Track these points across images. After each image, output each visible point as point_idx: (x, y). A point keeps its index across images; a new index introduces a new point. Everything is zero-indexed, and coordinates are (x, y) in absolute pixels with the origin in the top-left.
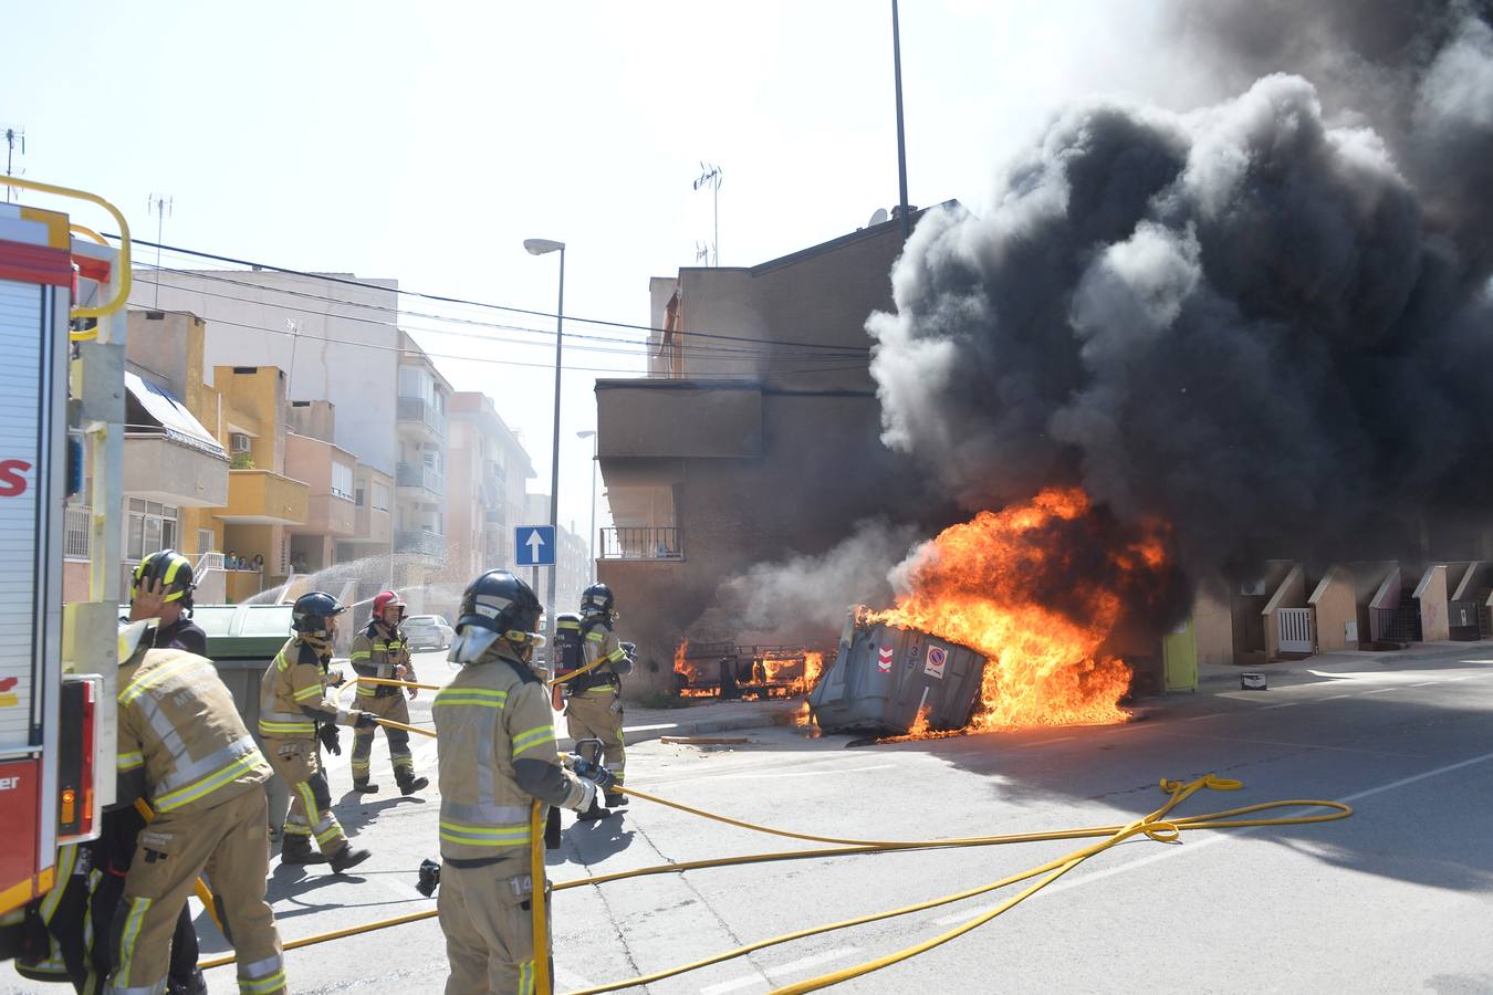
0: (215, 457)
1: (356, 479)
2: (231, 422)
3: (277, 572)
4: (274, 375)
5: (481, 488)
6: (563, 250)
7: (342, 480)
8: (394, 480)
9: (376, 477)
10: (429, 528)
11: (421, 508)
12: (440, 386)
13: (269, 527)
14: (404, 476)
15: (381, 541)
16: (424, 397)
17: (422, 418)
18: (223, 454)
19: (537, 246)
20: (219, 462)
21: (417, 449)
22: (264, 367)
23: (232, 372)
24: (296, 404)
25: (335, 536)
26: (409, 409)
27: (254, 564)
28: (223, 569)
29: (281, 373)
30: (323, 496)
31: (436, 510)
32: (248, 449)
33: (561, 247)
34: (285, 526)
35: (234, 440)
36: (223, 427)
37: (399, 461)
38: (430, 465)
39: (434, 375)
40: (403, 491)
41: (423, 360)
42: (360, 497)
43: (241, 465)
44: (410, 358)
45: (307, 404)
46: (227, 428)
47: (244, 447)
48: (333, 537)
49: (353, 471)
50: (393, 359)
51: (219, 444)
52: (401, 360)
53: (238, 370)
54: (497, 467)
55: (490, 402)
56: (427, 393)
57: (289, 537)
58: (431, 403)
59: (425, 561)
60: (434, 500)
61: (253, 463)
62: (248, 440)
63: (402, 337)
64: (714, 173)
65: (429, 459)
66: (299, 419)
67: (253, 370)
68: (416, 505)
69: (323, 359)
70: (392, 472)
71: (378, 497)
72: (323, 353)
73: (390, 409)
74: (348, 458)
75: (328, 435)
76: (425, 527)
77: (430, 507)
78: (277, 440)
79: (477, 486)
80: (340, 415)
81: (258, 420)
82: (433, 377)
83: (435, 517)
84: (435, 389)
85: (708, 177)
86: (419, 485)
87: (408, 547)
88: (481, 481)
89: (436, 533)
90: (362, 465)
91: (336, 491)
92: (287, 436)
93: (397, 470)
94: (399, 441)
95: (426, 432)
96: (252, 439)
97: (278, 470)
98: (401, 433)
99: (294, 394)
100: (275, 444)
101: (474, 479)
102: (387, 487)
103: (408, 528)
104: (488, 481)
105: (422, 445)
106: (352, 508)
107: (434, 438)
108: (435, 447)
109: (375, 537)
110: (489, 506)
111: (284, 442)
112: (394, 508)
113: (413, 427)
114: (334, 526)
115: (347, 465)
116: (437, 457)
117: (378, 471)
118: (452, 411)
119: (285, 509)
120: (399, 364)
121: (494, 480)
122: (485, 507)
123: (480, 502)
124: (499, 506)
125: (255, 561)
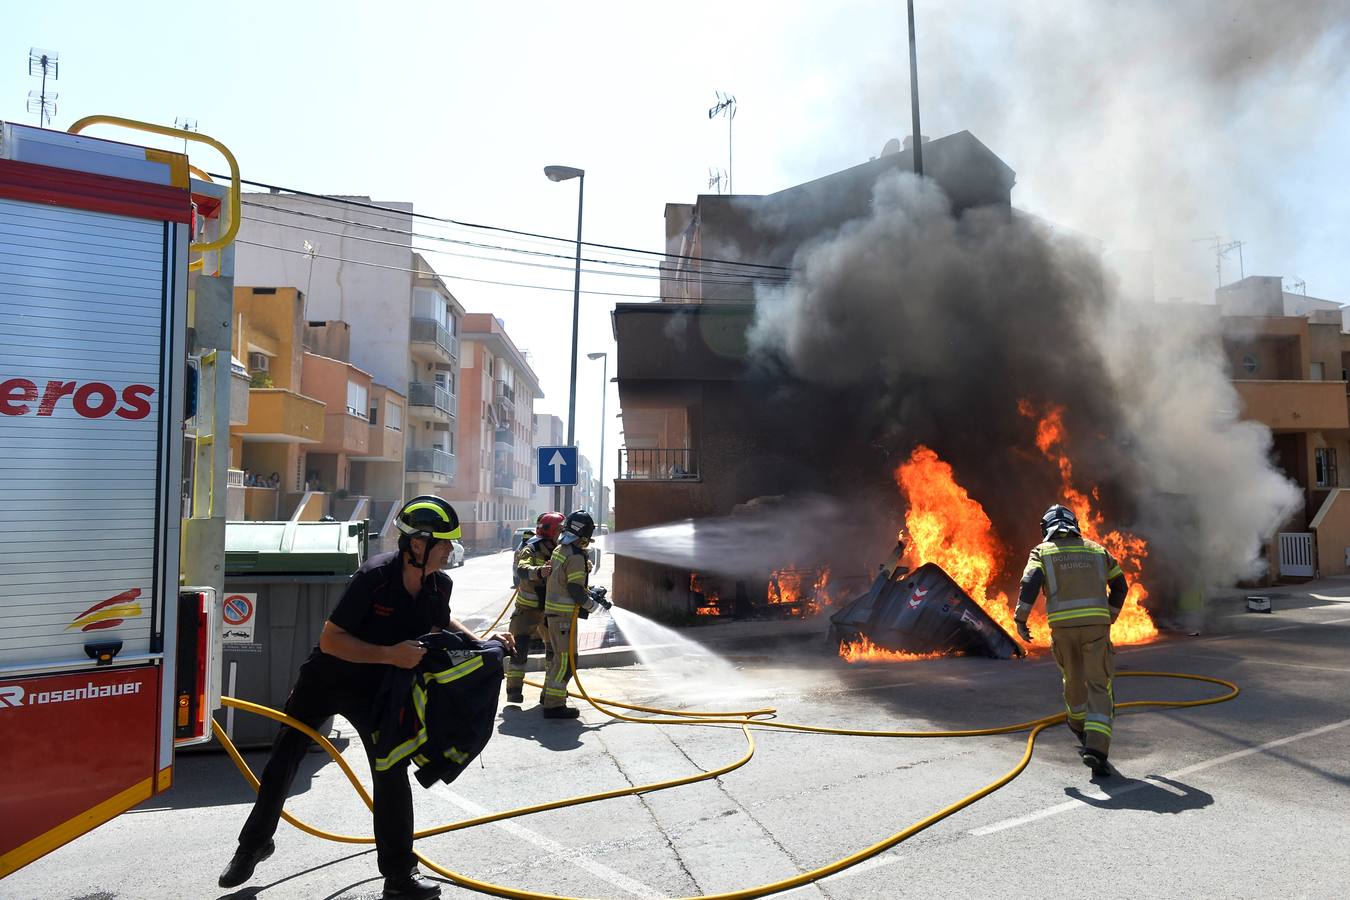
0: (236, 376)
1: (371, 398)
2: (251, 342)
3: (293, 489)
4: (291, 298)
5: (490, 407)
6: (582, 177)
7: (357, 399)
8: (406, 400)
9: (389, 397)
10: (441, 447)
11: (432, 426)
12: (453, 308)
13: (283, 446)
14: (419, 396)
15: (393, 460)
16: (437, 318)
17: (435, 340)
18: (245, 373)
19: (558, 173)
20: (240, 381)
21: (429, 369)
22: (284, 288)
23: (251, 292)
24: (313, 324)
25: (348, 454)
26: (422, 329)
27: (270, 481)
28: (242, 486)
29: (300, 294)
30: (340, 412)
31: (447, 430)
32: (266, 369)
33: (580, 174)
34: (301, 444)
35: (253, 359)
36: (244, 347)
37: (412, 381)
38: (442, 385)
39: (448, 296)
40: (416, 410)
41: (436, 282)
42: (373, 416)
43: (260, 384)
44: (426, 282)
45: (323, 324)
46: (246, 345)
47: (263, 366)
48: (347, 455)
49: (368, 391)
50: (408, 280)
51: (240, 363)
52: (415, 281)
53: (257, 291)
54: (506, 388)
55: (500, 324)
56: (440, 315)
57: (304, 455)
58: (443, 323)
59: (436, 479)
60: (444, 419)
61: (271, 382)
62: (267, 362)
63: (417, 259)
64: (729, 102)
65: (441, 378)
66: (316, 340)
67: (272, 291)
68: (428, 424)
69: (339, 282)
70: (405, 391)
71: (393, 416)
72: (339, 274)
73: (403, 332)
74: (363, 379)
75: (343, 353)
76: (435, 446)
77: (441, 427)
78: (295, 360)
79: (486, 406)
80: (355, 336)
81: (277, 339)
82: (447, 298)
83: (446, 436)
84: (447, 311)
85: (723, 106)
86: (431, 404)
87: (420, 467)
88: (490, 401)
89: (446, 451)
90: (377, 385)
91: (351, 410)
92: (304, 355)
93: (410, 390)
94: (413, 362)
95: (439, 352)
96: (271, 358)
97: (294, 388)
98: (413, 353)
99: (311, 314)
100: (293, 363)
101: (483, 398)
102: (400, 406)
103: (420, 447)
104: (497, 401)
105: (434, 365)
106: (367, 426)
107: (446, 359)
108: (446, 367)
109: (387, 456)
110: (498, 426)
111: (301, 362)
112: (407, 427)
113: (426, 348)
114: (348, 444)
115: (362, 384)
116: (448, 377)
117: (392, 390)
118: (463, 332)
119: (302, 427)
120: (413, 285)
121: (503, 400)
122: (494, 427)
123: (490, 421)
124: (508, 425)
125: (272, 478)
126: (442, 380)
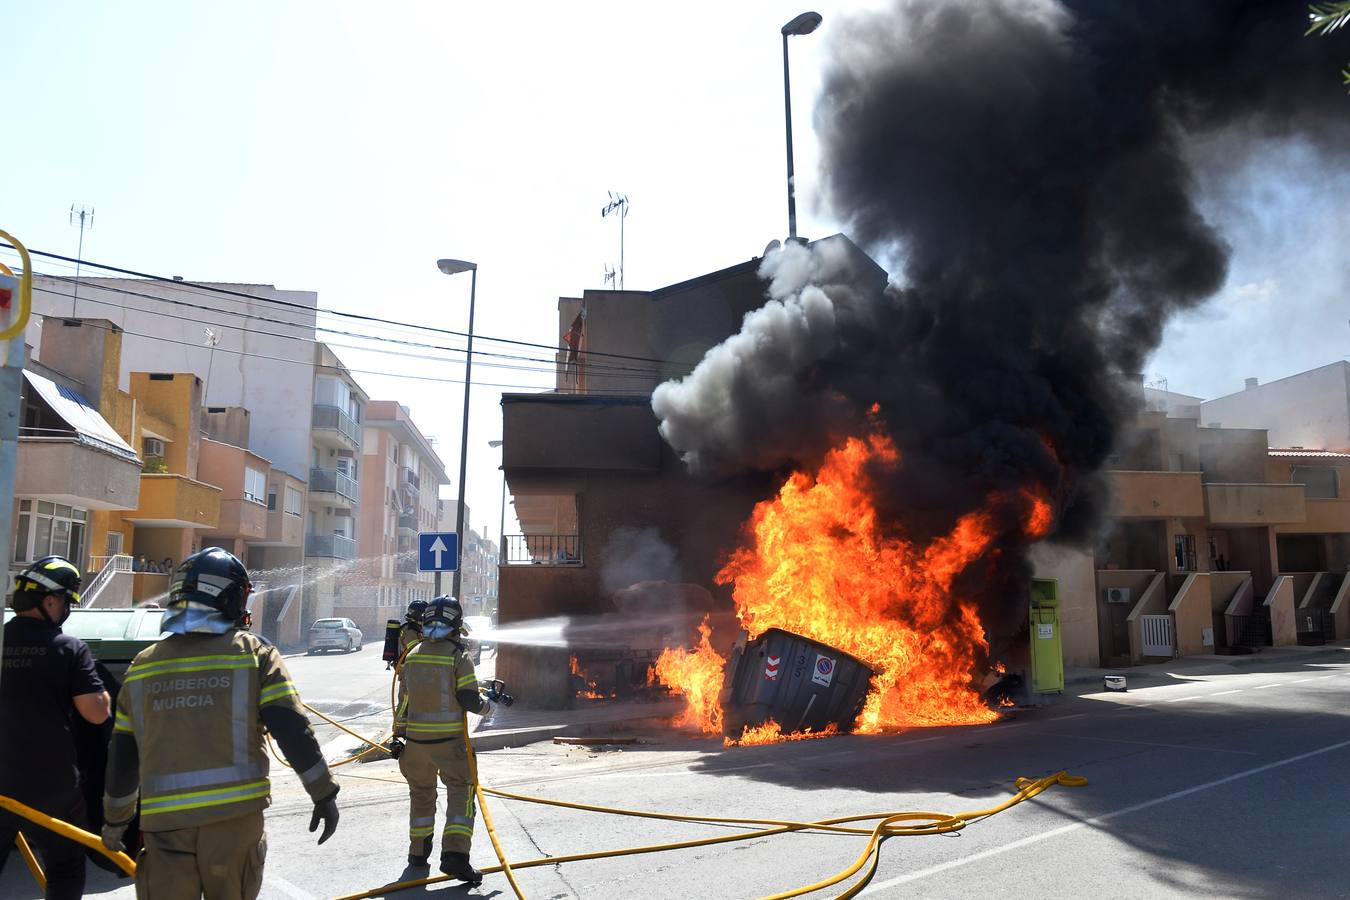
0: (126, 461)
1: (268, 484)
2: (145, 427)
4: (189, 386)
5: (394, 493)
6: (475, 270)
7: (255, 485)
8: (307, 486)
9: (288, 482)
10: (342, 532)
11: (333, 511)
12: (356, 395)
13: (179, 531)
14: (320, 483)
15: (293, 545)
16: (340, 405)
17: (337, 426)
18: (135, 458)
19: (450, 266)
20: (131, 466)
21: (332, 455)
22: (181, 374)
23: (148, 377)
24: (212, 410)
25: (245, 540)
26: (324, 416)
27: (162, 566)
28: (131, 572)
29: (198, 381)
30: (233, 497)
31: (349, 515)
32: (161, 454)
33: (473, 267)
34: (197, 529)
35: (147, 444)
36: (138, 432)
37: (314, 466)
38: (344, 471)
39: (351, 384)
40: (316, 496)
41: (340, 371)
42: (272, 501)
43: (154, 470)
44: (327, 367)
45: (223, 410)
46: (140, 430)
47: (158, 451)
48: (245, 541)
49: (267, 476)
50: (311, 367)
51: (132, 449)
52: (318, 368)
53: (154, 377)
54: (411, 474)
55: (405, 411)
56: (343, 402)
57: (200, 540)
58: (346, 411)
60: (346, 505)
61: (165, 467)
62: (162, 446)
63: (320, 347)
64: (621, 202)
65: (344, 464)
66: (215, 426)
67: (170, 377)
68: (329, 510)
69: (241, 370)
70: (306, 477)
71: (292, 502)
72: (241, 361)
73: (305, 417)
74: (261, 464)
75: (242, 437)
76: (336, 532)
77: (342, 512)
78: (191, 445)
79: (390, 492)
80: (255, 422)
81: (173, 425)
82: (350, 385)
83: (347, 521)
84: (351, 398)
85: (616, 205)
86: (332, 490)
87: (319, 552)
88: (395, 488)
89: (348, 537)
90: (276, 470)
91: (249, 496)
92: (201, 441)
93: (311, 476)
94: (314, 447)
95: (341, 439)
96: (166, 443)
97: (190, 475)
98: (315, 439)
99: (210, 399)
100: (189, 449)
101: (387, 484)
102: (301, 493)
103: (319, 532)
104: (402, 487)
105: (337, 452)
106: (264, 512)
107: (349, 445)
108: (349, 453)
109: (286, 541)
110: (401, 511)
111: (198, 447)
112: (307, 512)
113: (329, 434)
114: (245, 530)
115: (261, 470)
116: (351, 463)
117: (292, 477)
118: (367, 419)
119: (196, 512)
120: (316, 372)
121: (406, 486)
122: (397, 513)
123: (393, 507)
124: (412, 511)
125: (164, 563)
126: (344, 466)
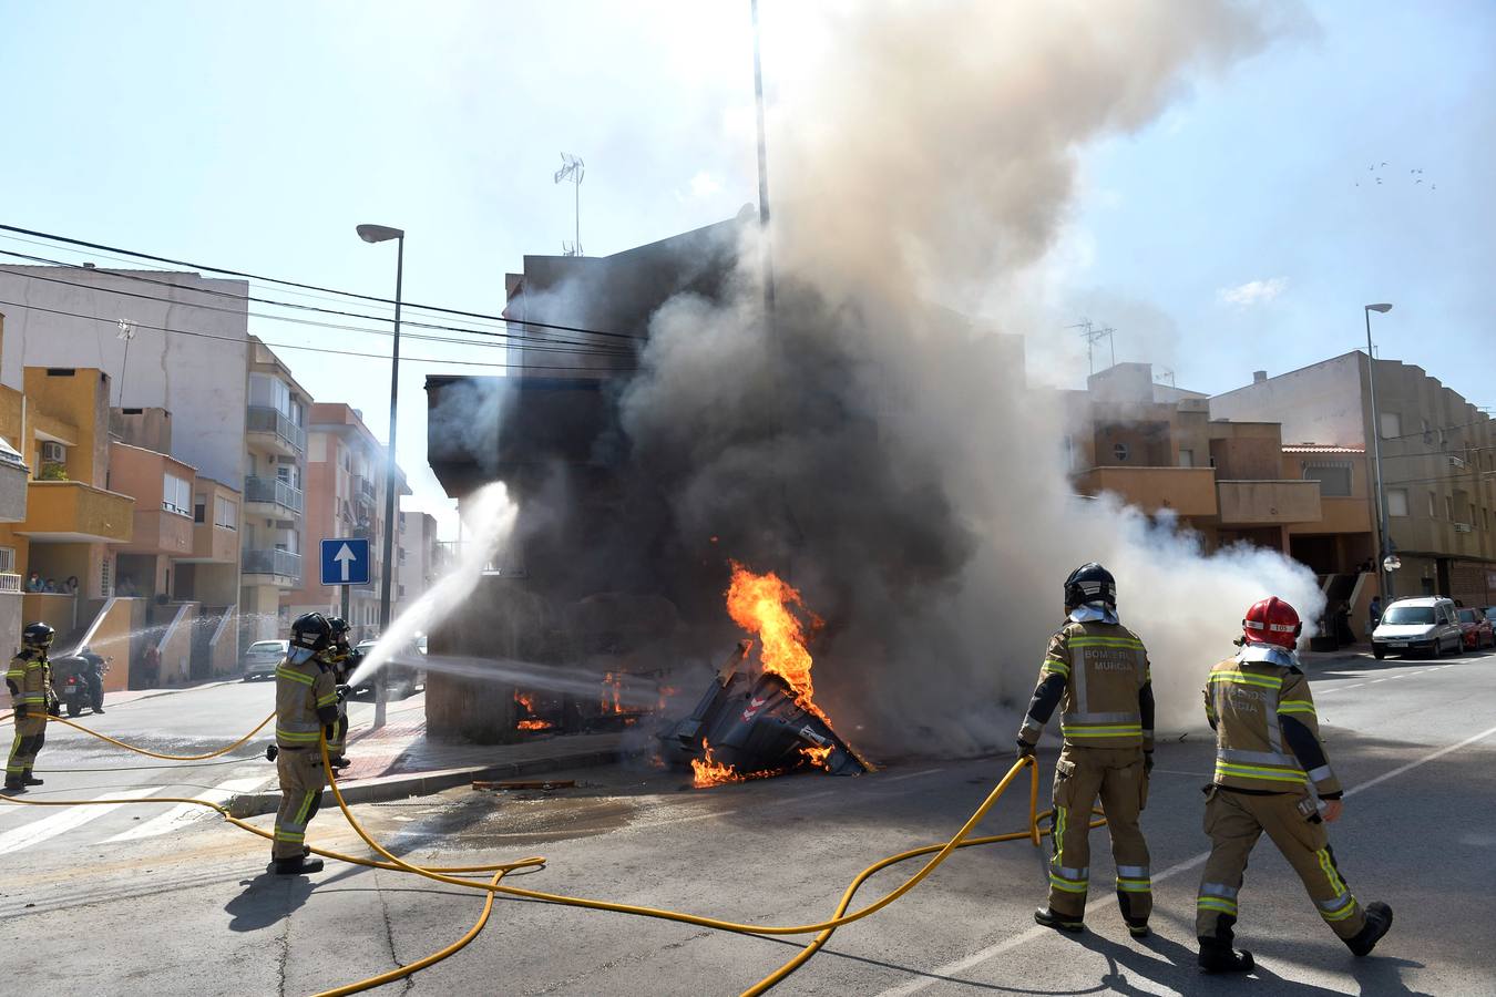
0: (8, 466)
1: (194, 493)
2: (39, 429)
3: (96, 594)
4: (94, 381)
5: (346, 503)
6: (401, 238)
7: (176, 494)
8: (242, 495)
9: (218, 491)
10: (284, 546)
11: (274, 524)
12: (297, 395)
13: (82, 548)
14: (255, 491)
15: (226, 561)
16: (277, 406)
17: (275, 430)
18: (20, 462)
19: (372, 233)
20: (14, 471)
21: (271, 462)
22: (83, 369)
23: (45, 373)
24: (126, 411)
25: (170, 556)
26: (260, 419)
27: (66, 587)
28: (19, 592)
29: (104, 377)
30: (151, 508)
31: (292, 528)
32: (62, 458)
33: (399, 234)
34: (109, 544)
35: (45, 448)
36: (30, 434)
37: (249, 474)
38: (286, 480)
39: (291, 384)
40: (252, 507)
41: (277, 368)
42: (200, 513)
43: (50, 477)
44: (262, 364)
45: (139, 411)
46: (33, 433)
47: (58, 456)
49: (192, 485)
50: (242, 365)
51: (24, 457)
52: (251, 366)
53: (53, 372)
54: (365, 484)
55: (357, 415)
56: (281, 402)
57: (113, 557)
58: (285, 412)
59: (277, 581)
60: (288, 516)
61: (65, 474)
62: (63, 450)
63: (253, 342)
64: (576, 165)
65: (284, 472)
66: (130, 429)
67: (70, 372)
68: (269, 522)
69: (163, 365)
70: (241, 486)
71: (224, 513)
72: (163, 358)
73: (238, 421)
74: (185, 472)
75: (163, 443)
76: (278, 546)
77: (284, 525)
78: (98, 450)
79: (342, 505)
80: (179, 422)
81: (77, 426)
82: (290, 385)
83: (291, 535)
84: (291, 399)
85: (570, 169)
86: (270, 500)
87: (259, 569)
88: (347, 497)
89: (291, 552)
90: (205, 479)
91: (170, 507)
92: (112, 446)
93: (246, 485)
94: (250, 454)
95: (280, 443)
96: (68, 448)
97: (98, 484)
98: (250, 445)
99: (118, 399)
100: (95, 453)
101: (338, 494)
102: (235, 503)
103: (258, 547)
104: (355, 498)
105: (276, 458)
106: (190, 525)
107: (290, 451)
108: (291, 460)
109: (217, 556)
110: (355, 523)
111: (107, 452)
112: (242, 524)
113: (265, 438)
114: (166, 543)
115: (183, 477)
116: (293, 470)
117: (222, 485)
118: (311, 423)
119: (103, 525)
120: (249, 370)
121: (362, 496)
122: (351, 525)
123: (346, 519)
124: (368, 524)
125: (68, 583)
126: (285, 474)
